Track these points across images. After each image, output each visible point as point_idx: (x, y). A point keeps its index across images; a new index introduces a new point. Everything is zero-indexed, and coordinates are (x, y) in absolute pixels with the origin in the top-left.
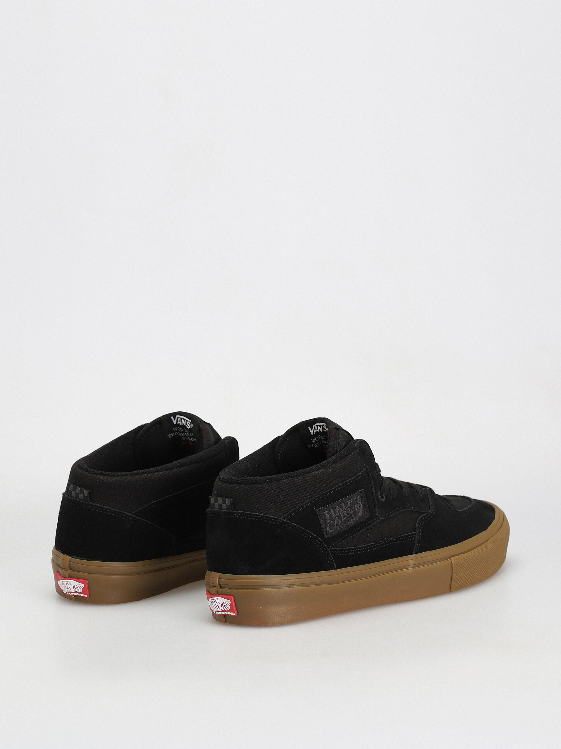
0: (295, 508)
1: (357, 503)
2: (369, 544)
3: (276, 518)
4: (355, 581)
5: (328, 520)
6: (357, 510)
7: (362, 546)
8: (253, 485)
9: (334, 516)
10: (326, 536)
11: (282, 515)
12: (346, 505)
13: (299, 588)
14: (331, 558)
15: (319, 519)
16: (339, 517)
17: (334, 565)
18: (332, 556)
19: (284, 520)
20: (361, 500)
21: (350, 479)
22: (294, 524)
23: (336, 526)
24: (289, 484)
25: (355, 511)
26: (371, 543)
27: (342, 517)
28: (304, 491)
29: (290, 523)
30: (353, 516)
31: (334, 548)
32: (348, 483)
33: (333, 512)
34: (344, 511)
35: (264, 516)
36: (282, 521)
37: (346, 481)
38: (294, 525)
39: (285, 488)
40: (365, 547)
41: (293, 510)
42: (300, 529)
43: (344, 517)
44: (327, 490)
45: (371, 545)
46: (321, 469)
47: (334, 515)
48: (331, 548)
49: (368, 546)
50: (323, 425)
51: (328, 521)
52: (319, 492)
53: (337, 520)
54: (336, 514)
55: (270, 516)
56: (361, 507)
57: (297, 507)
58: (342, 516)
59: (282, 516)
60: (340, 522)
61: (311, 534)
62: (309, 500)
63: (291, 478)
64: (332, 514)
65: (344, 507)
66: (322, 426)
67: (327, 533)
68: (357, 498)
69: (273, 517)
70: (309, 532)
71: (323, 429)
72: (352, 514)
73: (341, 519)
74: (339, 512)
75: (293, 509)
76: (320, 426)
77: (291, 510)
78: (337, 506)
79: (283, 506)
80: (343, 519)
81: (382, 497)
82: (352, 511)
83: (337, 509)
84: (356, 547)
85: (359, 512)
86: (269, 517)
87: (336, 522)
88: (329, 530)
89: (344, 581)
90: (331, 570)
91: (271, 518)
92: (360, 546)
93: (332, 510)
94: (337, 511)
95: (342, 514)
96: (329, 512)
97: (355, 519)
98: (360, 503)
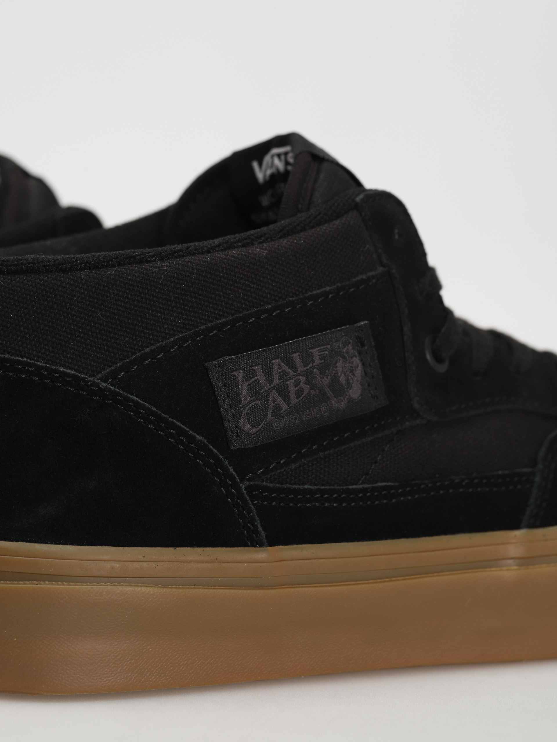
0: (140, 351)
1: (344, 357)
2: (380, 484)
3: (79, 377)
4: (329, 588)
5: (246, 398)
6: (342, 379)
7: (354, 487)
8: (21, 276)
9: (266, 387)
10: (235, 444)
11: (99, 369)
12: (307, 359)
13: (188, 590)
14: (249, 511)
15: (214, 391)
16: (283, 391)
17: (257, 533)
18: (253, 504)
19: (103, 385)
20: (360, 353)
21: (328, 288)
22: (135, 398)
23: (270, 418)
24: (130, 280)
25: (335, 379)
26: (388, 482)
27: (292, 396)
28: (174, 304)
29: (121, 395)
30: (330, 394)
31: (259, 483)
32: (318, 296)
33: (260, 375)
34: (301, 377)
35: (42, 368)
36: (98, 385)
37: (315, 292)
38: (132, 401)
39: (116, 292)
40: (364, 491)
41: (134, 357)
42: (153, 413)
43: (299, 393)
44: (248, 310)
45: (386, 486)
46: (236, 249)
47: (264, 383)
48: (249, 480)
49: (374, 489)
50: (286, 154)
51: (244, 402)
52: (221, 313)
53: (274, 401)
54: (270, 381)
55: (61, 369)
56: (359, 371)
57: (147, 350)
58: (292, 390)
59: (99, 372)
60: (285, 407)
61: (187, 432)
62: (188, 333)
63: (136, 263)
64: (257, 382)
65: (298, 362)
66: (283, 157)
67: (238, 436)
68: (345, 344)
69: (69, 371)
70: (180, 427)
71: (287, 163)
72: (327, 390)
73: (287, 400)
74: (283, 375)
75: (133, 354)
76: (279, 155)
77: (128, 357)
78: (275, 359)
79: (105, 343)
80: (294, 400)
81: (439, 359)
82: (326, 381)
83: (275, 367)
84: (336, 487)
85: (349, 385)
86: (57, 371)
87: (271, 405)
88: (244, 424)
89: (292, 584)
90: (249, 546)
91: (64, 375)
92: (350, 487)
93: (258, 368)
94: (276, 372)
95: (291, 383)
96: (249, 375)
97: (334, 403)
98: (357, 361)
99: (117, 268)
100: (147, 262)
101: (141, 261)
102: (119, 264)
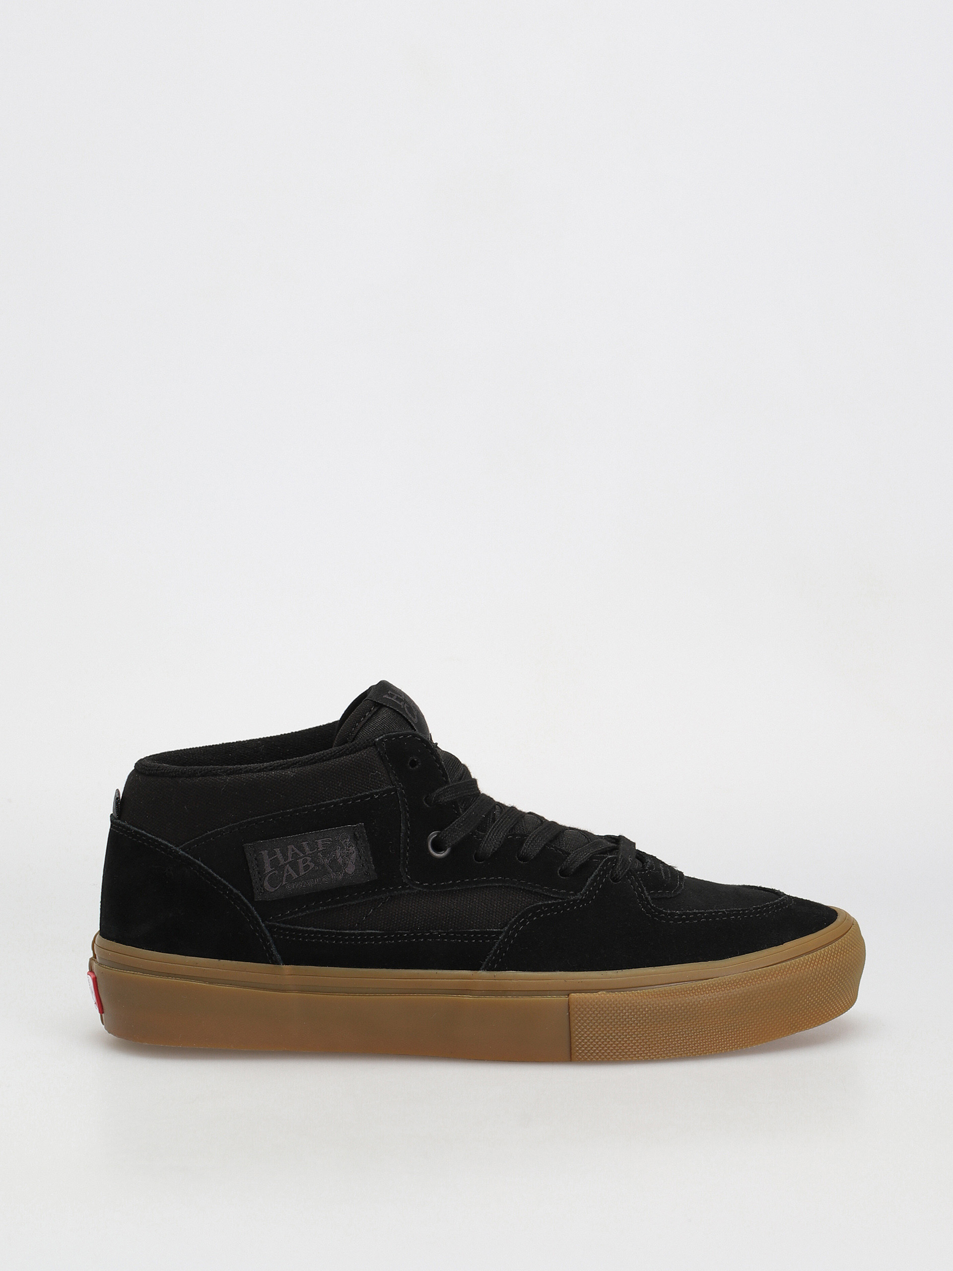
1: (343, 846)
2: (369, 931)
3: (169, 846)
5: (268, 868)
6: (340, 861)
7: (349, 931)
9: (282, 862)
10: (258, 898)
11: (180, 842)
12: (313, 846)
14: (268, 941)
15: (247, 863)
16: (294, 865)
17: (276, 955)
18: (271, 937)
19: (181, 852)
20: (356, 844)
22: (199, 863)
23: (284, 883)
24: (206, 787)
25: (334, 860)
26: (374, 930)
27: (301, 870)
28: (230, 804)
29: (191, 860)
30: (330, 869)
31: (277, 924)
33: (279, 855)
34: (308, 858)
35: (150, 838)
36: (178, 852)
37: (327, 802)
38: (197, 864)
39: (197, 794)
40: (356, 935)
41: (203, 836)
42: (210, 873)
43: (306, 868)
45: (374, 933)
47: (281, 860)
48: (269, 921)
49: (364, 934)
51: (267, 871)
52: (259, 812)
54: (286, 859)
55: (160, 840)
56: (354, 856)
58: (301, 866)
59: (180, 844)
60: (295, 876)
61: (230, 887)
62: (236, 824)
64: (276, 859)
65: (307, 849)
67: (262, 892)
68: (343, 838)
69: (163, 841)
70: (225, 883)
72: (328, 867)
73: (297, 873)
74: (295, 855)
75: (203, 834)
77: (200, 836)
78: (290, 845)
80: (302, 873)
81: (440, 849)
82: (328, 861)
83: (290, 850)
85: (345, 865)
86: (157, 841)
87: (286, 874)
88: (268, 887)
90: (269, 963)
91: (161, 843)
92: (343, 931)
93: (277, 850)
94: (290, 854)
95: (300, 861)
96: (272, 854)
97: (333, 875)
98: (352, 849)
99: (200, 778)
100: (220, 775)
101: (215, 775)
102: (203, 776)
